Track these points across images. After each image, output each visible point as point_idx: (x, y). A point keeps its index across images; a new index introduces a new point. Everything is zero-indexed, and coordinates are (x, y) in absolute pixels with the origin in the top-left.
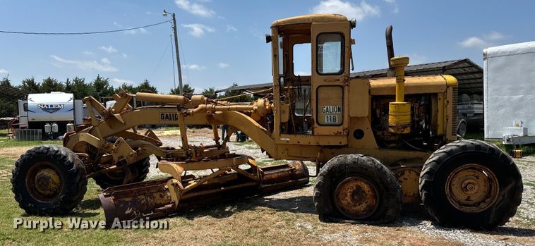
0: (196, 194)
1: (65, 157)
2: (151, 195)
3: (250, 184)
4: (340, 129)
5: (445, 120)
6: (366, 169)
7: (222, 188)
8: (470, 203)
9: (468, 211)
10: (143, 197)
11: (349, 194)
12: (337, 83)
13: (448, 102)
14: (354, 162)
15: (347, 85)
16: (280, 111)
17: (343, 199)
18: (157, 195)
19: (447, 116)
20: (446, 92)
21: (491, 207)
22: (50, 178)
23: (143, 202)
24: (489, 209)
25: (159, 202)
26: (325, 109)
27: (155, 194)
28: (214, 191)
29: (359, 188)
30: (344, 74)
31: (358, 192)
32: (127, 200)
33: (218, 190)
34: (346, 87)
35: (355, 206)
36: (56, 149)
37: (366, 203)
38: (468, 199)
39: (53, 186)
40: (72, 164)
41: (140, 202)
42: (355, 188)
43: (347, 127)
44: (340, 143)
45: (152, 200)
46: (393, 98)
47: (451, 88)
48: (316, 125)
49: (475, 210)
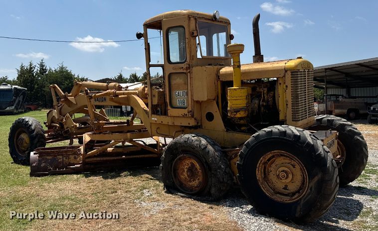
0: (98, 159)
1: (31, 125)
2: (68, 157)
3: (151, 155)
4: (185, 111)
5: (285, 105)
6: (194, 149)
7: (124, 157)
8: (286, 192)
9: (279, 200)
10: (61, 157)
11: (186, 170)
12: (181, 71)
13: (287, 86)
14: (185, 141)
15: (189, 72)
16: (151, 95)
17: (182, 174)
18: (72, 157)
19: (287, 101)
20: (284, 76)
21: (300, 199)
22: (24, 139)
23: (60, 161)
24: (298, 201)
25: (72, 162)
26: (177, 93)
27: (70, 156)
28: (115, 158)
29: (193, 165)
30: (186, 63)
31: (192, 169)
32: (48, 158)
33: (119, 158)
34: (189, 74)
35: (190, 181)
36: (27, 120)
37: (198, 180)
38: (286, 188)
39: (25, 145)
40: (34, 130)
41: (58, 160)
42: (190, 165)
43: (190, 110)
44: (189, 124)
45: (67, 160)
46: (231, 84)
47: (289, 73)
48: (169, 107)
49: (286, 200)
